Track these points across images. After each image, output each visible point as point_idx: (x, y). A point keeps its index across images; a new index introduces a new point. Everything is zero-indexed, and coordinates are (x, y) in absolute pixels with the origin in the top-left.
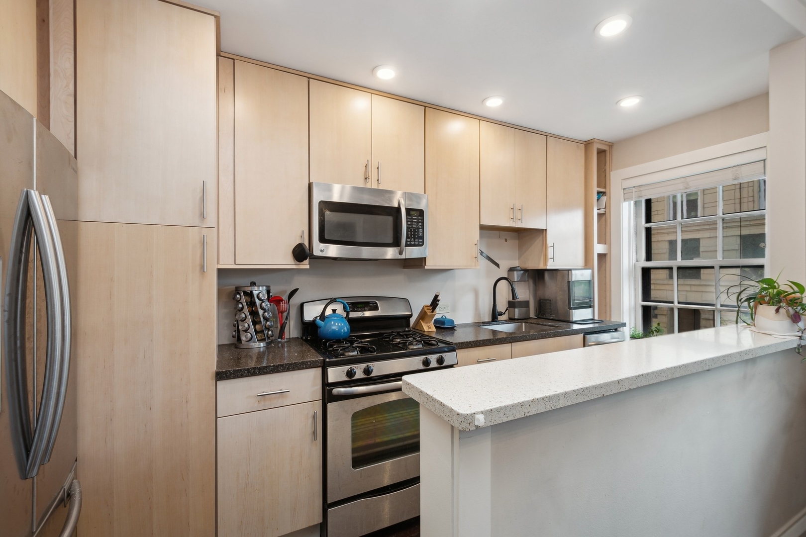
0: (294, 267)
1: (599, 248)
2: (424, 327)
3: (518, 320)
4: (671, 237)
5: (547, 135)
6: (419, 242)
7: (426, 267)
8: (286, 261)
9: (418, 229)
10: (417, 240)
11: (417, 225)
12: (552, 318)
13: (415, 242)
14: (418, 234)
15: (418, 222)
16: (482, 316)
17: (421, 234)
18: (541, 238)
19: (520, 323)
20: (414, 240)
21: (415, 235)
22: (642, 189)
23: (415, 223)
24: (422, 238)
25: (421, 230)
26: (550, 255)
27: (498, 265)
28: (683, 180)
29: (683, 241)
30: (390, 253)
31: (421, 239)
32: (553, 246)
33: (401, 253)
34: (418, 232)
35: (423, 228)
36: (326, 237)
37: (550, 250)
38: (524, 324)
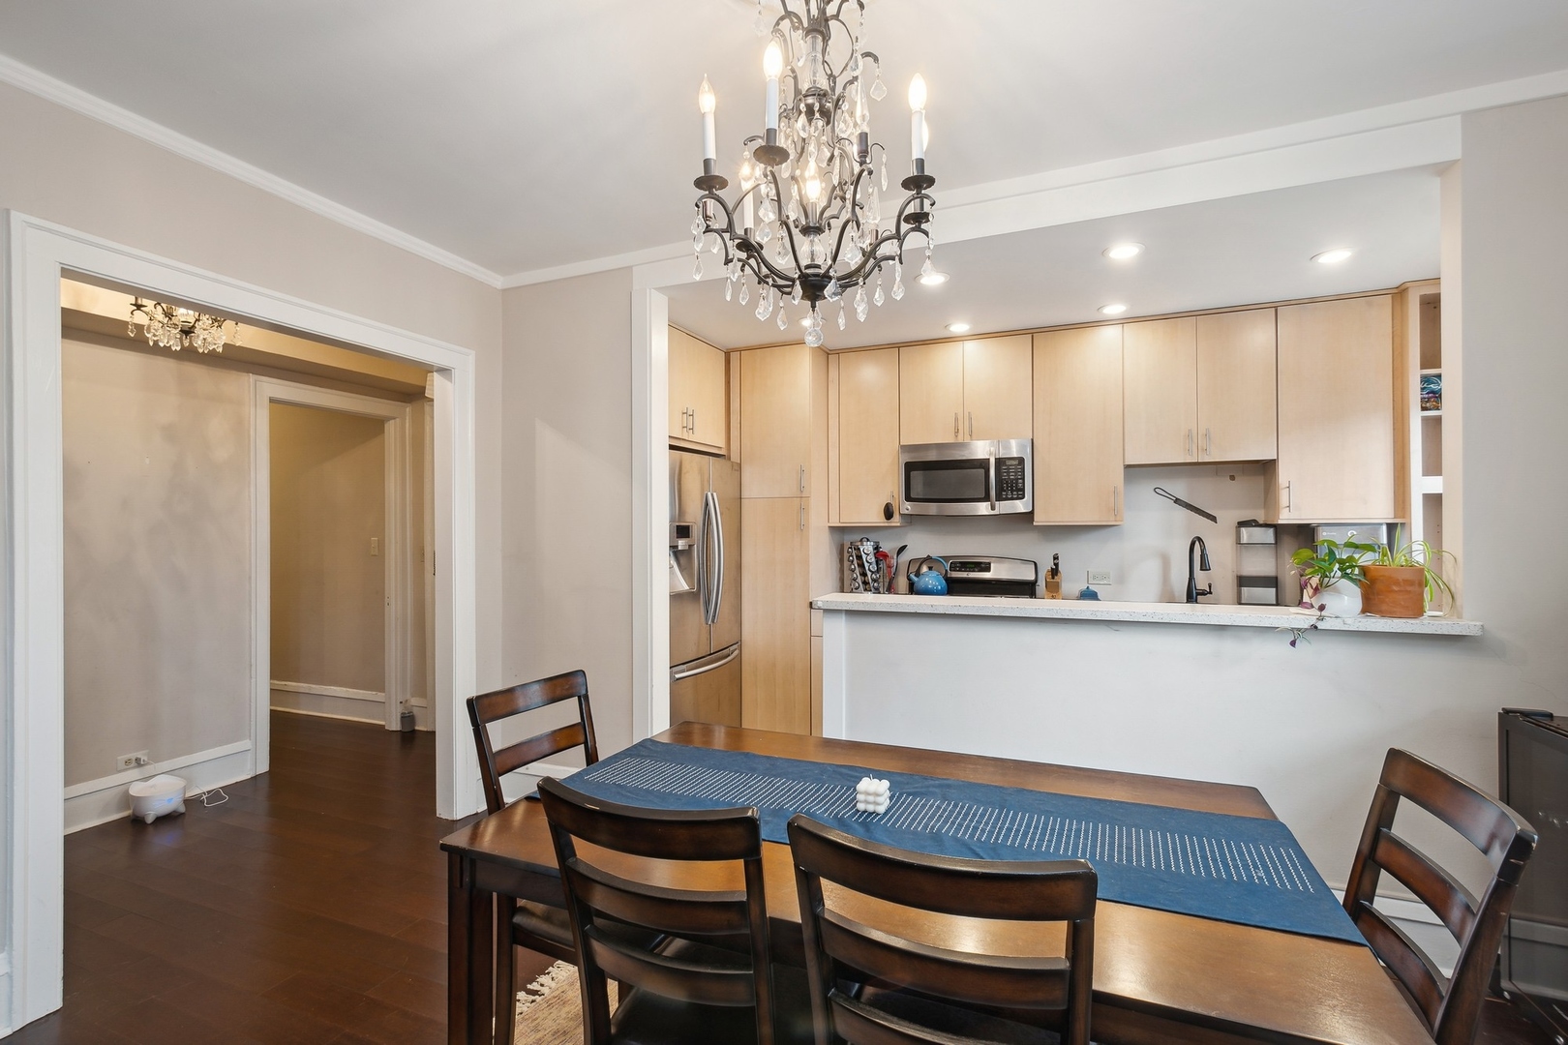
0: (886, 525)
5: (1275, 307)
6: (1016, 495)
7: (1035, 524)
8: (876, 518)
9: (1017, 479)
11: (1015, 476)
13: (1010, 494)
14: (1017, 486)
15: (1016, 472)
17: (1021, 485)
21: (1012, 486)
23: (1013, 474)
24: (1023, 489)
25: (1020, 481)
26: (1283, 503)
27: (1213, 519)
30: (983, 509)
31: (1019, 492)
32: (1288, 487)
33: (993, 508)
34: (1017, 483)
35: (1023, 478)
36: (912, 496)
37: (1284, 494)
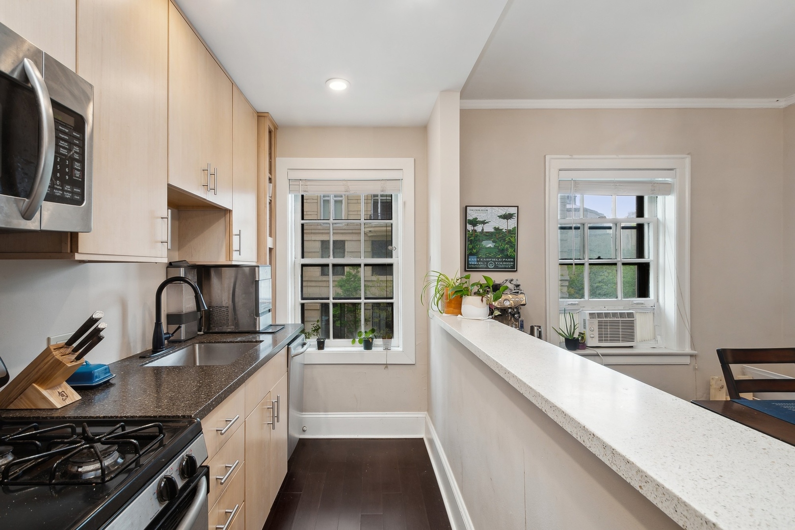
1: (269, 243)
2: (51, 399)
3: (185, 341)
4: (325, 238)
5: (233, 83)
6: (72, 192)
7: (77, 257)
9: (72, 160)
10: (68, 188)
11: (70, 150)
12: (229, 330)
13: (63, 190)
14: (71, 175)
15: (71, 144)
16: (132, 345)
17: (78, 174)
18: (222, 221)
19: (191, 346)
20: (62, 185)
21: (62, 173)
22: (308, 183)
23: (65, 145)
24: (81, 184)
25: (77, 165)
26: (235, 246)
28: (345, 182)
29: (334, 241)
31: (78, 187)
32: (239, 235)
33: (27, 214)
34: (72, 169)
35: (82, 161)
37: (235, 239)
38: (197, 346)
